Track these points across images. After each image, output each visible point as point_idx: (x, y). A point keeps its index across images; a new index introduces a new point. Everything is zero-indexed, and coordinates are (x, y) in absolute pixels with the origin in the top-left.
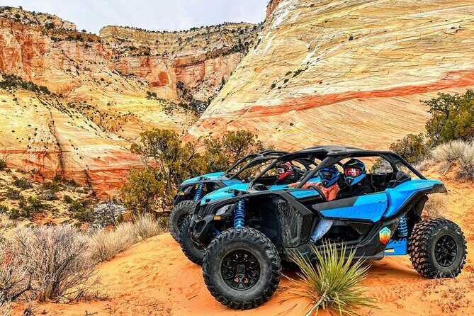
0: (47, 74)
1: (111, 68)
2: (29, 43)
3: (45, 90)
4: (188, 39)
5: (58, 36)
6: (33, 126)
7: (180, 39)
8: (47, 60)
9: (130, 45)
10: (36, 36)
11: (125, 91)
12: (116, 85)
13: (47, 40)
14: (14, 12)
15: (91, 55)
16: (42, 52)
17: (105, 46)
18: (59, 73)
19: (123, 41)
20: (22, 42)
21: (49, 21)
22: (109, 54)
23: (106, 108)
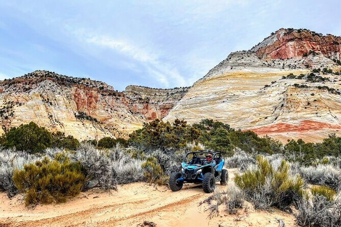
0: (97, 112)
1: (127, 110)
2: (91, 97)
3: (95, 120)
4: (172, 94)
5: (105, 93)
6: (89, 137)
7: (168, 94)
8: (98, 105)
9: (140, 97)
10: (94, 93)
11: (132, 122)
12: (128, 118)
13: (100, 96)
14: (86, 81)
15: (119, 103)
16: (96, 101)
17: (126, 99)
18: (103, 111)
19: (136, 94)
20: (88, 96)
21: (101, 86)
22: (127, 102)
23: (122, 130)
